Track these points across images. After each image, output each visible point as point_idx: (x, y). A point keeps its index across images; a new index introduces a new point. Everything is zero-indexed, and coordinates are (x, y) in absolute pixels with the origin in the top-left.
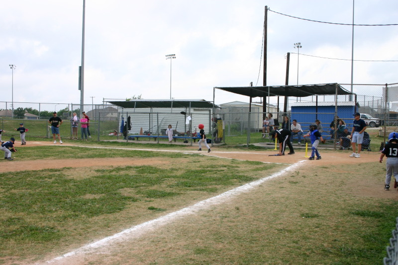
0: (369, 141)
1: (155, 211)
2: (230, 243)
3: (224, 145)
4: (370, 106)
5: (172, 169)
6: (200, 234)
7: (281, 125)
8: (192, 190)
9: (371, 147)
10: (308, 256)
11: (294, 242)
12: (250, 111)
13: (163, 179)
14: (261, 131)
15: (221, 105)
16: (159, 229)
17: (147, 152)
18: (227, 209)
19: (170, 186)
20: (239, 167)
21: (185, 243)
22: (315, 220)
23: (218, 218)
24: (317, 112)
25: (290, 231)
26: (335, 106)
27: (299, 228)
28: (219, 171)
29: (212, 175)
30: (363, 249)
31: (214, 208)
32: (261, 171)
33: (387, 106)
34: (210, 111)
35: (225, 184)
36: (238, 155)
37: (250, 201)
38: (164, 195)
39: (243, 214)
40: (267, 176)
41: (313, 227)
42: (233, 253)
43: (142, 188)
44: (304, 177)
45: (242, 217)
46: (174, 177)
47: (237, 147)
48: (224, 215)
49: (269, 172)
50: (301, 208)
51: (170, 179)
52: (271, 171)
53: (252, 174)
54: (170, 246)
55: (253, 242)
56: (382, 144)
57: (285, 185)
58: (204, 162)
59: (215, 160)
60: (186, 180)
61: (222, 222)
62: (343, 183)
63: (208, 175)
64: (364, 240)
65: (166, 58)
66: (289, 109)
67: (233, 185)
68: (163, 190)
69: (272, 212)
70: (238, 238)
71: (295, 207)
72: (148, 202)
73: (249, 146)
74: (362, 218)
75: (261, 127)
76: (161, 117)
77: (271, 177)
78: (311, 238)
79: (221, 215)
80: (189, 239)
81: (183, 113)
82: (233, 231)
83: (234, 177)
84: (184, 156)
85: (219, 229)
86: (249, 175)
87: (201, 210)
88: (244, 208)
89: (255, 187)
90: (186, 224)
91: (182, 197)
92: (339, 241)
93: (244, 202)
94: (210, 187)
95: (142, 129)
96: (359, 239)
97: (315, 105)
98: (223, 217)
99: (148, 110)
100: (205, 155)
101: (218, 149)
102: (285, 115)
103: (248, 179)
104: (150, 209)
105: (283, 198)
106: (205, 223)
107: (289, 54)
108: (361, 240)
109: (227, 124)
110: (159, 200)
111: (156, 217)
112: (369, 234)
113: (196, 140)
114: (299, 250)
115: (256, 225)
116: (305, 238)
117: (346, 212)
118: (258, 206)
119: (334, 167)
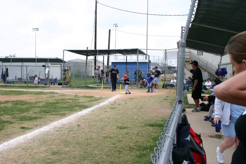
1: (24, 129)
2: (74, 147)
3: (70, 86)
4: (157, 62)
5: (37, 102)
6: (55, 143)
7: (105, 74)
8: (49, 115)
10: (121, 152)
11: (113, 144)
12: (86, 65)
13: (30, 109)
14: (93, 77)
15: (68, 61)
16: (28, 141)
17: (20, 91)
18: (72, 126)
19: (35, 113)
20: (79, 100)
21: (45, 149)
22: (125, 130)
23: (66, 132)
24: (126, 65)
25: (110, 138)
26: (137, 62)
27: (116, 135)
28: (67, 102)
29: (62, 105)
30: (152, 146)
31: (64, 126)
32: (93, 101)
34: (61, 65)
35: (71, 111)
36: (79, 92)
37: (86, 120)
38: (31, 119)
39: (82, 129)
40: (96, 105)
41: (124, 135)
42: (76, 153)
43: (16, 115)
44: (119, 105)
45: (82, 130)
46: (38, 107)
47: (78, 87)
48: (70, 130)
49: (98, 102)
51: (35, 108)
53: (87, 104)
54: (35, 151)
55: (88, 145)
56: (164, 84)
57: (107, 110)
58: (58, 97)
59: (64, 95)
60: (46, 109)
61: (69, 134)
62: (141, 107)
63: (60, 105)
66: (110, 64)
67: (76, 111)
68: (30, 116)
69: (100, 126)
70: (79, 144)
71: (114, 123)
72: (20, 124)
73: (86, 87)
74: (152, 128)
75: (93, 75)
76: (29, 68)
78: (123, 141)
79: (68, 130)
80: (48, 146)
81: (43, 66)
82: (76, 139)
83: (76, 106)
84: (45, 94)
85: (67, 139)
87: (55, 127)
88: (83, 125)
89: (90, 112)
90: (46, 137)
91: (43, 120)
92: (139, 142)
93: (83, 121)
94: (61, 113)
95: (16, 76)
96: (151, 140)
97: (125, 61)
98: (69, 131)
99: (20, 64)
100: (58, 92)
101: (66, 88)
102: (108, 67)
103: (86, 107)
104: (21, 128)
105: (106, 117)
106: (58, 135)
107: (110, 30)
108: (152, 141)
109: (72, 72)
110: (28, 122)
111: (26, 133)
112: (156, 137)
113: (53, 84)
114: (116, 149)
115: (90, 135)
116: (120, 141)
117: (143, 125)
118: (91, 123)
119: (136, 98)
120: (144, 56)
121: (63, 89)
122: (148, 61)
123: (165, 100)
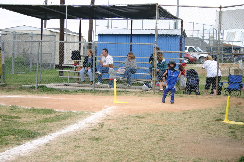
3: (4, 85)
12: (42, 39)
20: (20, 118)
24: (131, 42)
26: (154, 35)
32: (51, 122)
33: (221, 37)
36: (21, 101)
40: (58, 130)
44: (111, 130)
47: (21, 89)
49: (62, 124)
52: (65, 123)
53: (37, 127)
57: (82, 143)
62: (162, 138)
66: (95, 38)
73: (38, 87)
83: (10, 132)
86: (33, 130)
89: (39, 147)
97: (129, 32)
102: (90, 46)
103: (31, 135)
109: (10, 55)
119: (151, 115)
120: (173, 21)
122: (179, 33)
123: (218, 120)
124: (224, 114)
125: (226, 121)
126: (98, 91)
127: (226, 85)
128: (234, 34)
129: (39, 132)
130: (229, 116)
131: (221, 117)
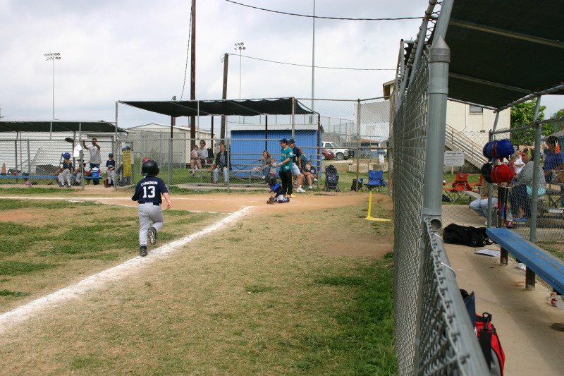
0: (338, 178)
1: (9, 297)
2: (134, 343)
4: (337, 131)
5: (49, 227)
6: (84, 333)
7: (216, 157)
8: (77, 258)
9: (339, 186)
10: (258, 356)
11: (235, 334)
12: (172, 137)
13: (31, 243)
14: (188, 166)
15: (129, 129)
16: (14, 328)
17: (11, 201)
18: (133, 286)
19: (42, 254)
21: (56, 350)
22: (266, 296)
23: (117, 302)
24: (266, 138)
25: (229, 316)
26: (291, 130)
27: (244, 310)
28: (123, 227)
29: (111, 234)
30: (338, 336)
31: (111, 286)
32: (187, 224)
34: (112, 137)
37: (168, 271)
38: (29, 269)
39: (157, 293)
40: (195, 232)
41: (265, 308)
42: (138, 360)
44: (250, 230)
45: (156, 298)
46: (49, 239)
48: (126, 297)
49: (199, 226)
50: (246, 278)
51: (42, 242)
52: (202, 224)
53: (173, 229)
55: (171, 338)
56: (354, 182)
57: (221, 245)
58: (101, 214)
59: (118, 209)
60: (69, 243)
61: (122, 309)
63: (106, 233)
64: (339, 323)
65: (46, 58)
66: (228, 135)
68: (28, 262)
69: (202, 286)
70: (146, 334)
71: (237, 277)
73: (171, 188)
74: (334, 288)
75: (188, 161)
76: (34, 148)
77: (201, 233)
78: (262, 325)
79: (121, 297)
80: (64, 343)
81: (68, 140)
82: (140, 322)
84: (70, 206)
85: (117, 321)
86: (169, 232)
87: (88, 291)
88: (159, 282)
89: (177, 249)
90: (62, 317)
91: (59, 271)
92: (304, 327)
93: (160, 273)
94: (107, 252)
95: (4, 166)
96: (332, 320)
97: (263, 128)
98: (125, 301)
99: (13, 135)
100: (103, 203)
101: (123, 193)
102: (222, 142)
103: (167, 238)
105: (219, 263)
106: (93, 312)
108: (335, 323)
109: (139, 156)
110: (20, 278)
111: (10, 308)
112: (344, 312)
113: (91, 181)
114: (243, 347)
115: (177, 310)
116: (254, 326)
117: (310, 280)
118: (181, 279)
119: (291, 214)
120: (308, 116)
121: (116, 196)
122: (316, 128)
123: (360, 217)
124: (366, 210)
125: (369, 218)
126: (233, 190)
127: (366, 181)
128: (373, 128)
129: (175, 234)
130: (372, 212)
131: (364, 213)
